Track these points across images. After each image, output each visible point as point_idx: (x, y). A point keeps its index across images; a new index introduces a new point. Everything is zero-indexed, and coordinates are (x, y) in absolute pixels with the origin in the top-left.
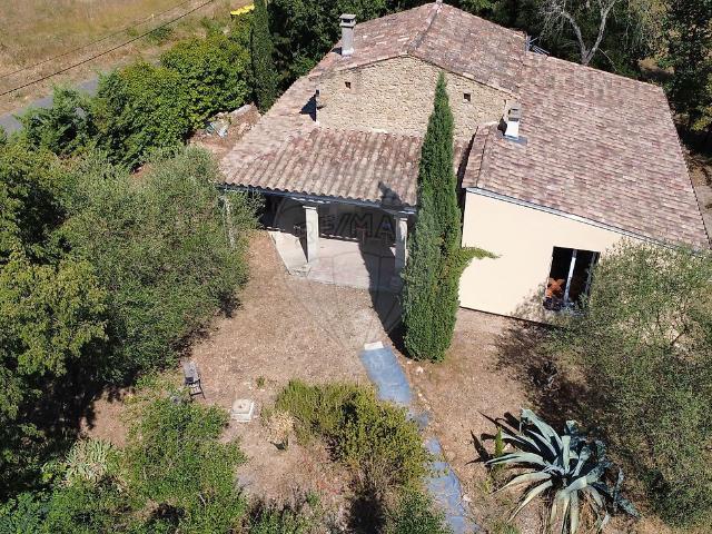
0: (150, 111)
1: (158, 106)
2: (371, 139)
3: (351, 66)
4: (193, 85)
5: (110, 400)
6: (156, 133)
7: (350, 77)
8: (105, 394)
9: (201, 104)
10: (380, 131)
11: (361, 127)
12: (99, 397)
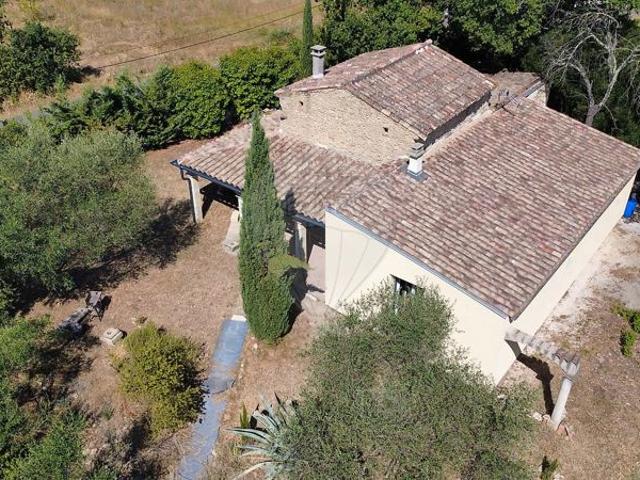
0: (189, 100)
1: (196, 97)
2: (311, 152)
3: (303, 89)
4: (239, 84)
5: (45, 304)
6: (192, 117)
7: (303, 98)
8: (47, 299)
9: (246, 100)
10: (322, 146)
11: (310, 140)
12: (41, 300)
